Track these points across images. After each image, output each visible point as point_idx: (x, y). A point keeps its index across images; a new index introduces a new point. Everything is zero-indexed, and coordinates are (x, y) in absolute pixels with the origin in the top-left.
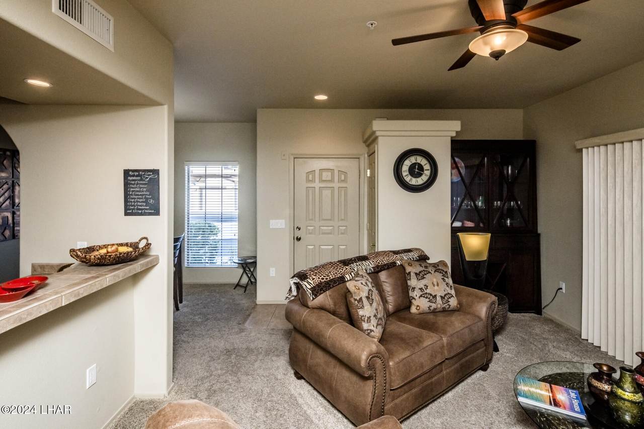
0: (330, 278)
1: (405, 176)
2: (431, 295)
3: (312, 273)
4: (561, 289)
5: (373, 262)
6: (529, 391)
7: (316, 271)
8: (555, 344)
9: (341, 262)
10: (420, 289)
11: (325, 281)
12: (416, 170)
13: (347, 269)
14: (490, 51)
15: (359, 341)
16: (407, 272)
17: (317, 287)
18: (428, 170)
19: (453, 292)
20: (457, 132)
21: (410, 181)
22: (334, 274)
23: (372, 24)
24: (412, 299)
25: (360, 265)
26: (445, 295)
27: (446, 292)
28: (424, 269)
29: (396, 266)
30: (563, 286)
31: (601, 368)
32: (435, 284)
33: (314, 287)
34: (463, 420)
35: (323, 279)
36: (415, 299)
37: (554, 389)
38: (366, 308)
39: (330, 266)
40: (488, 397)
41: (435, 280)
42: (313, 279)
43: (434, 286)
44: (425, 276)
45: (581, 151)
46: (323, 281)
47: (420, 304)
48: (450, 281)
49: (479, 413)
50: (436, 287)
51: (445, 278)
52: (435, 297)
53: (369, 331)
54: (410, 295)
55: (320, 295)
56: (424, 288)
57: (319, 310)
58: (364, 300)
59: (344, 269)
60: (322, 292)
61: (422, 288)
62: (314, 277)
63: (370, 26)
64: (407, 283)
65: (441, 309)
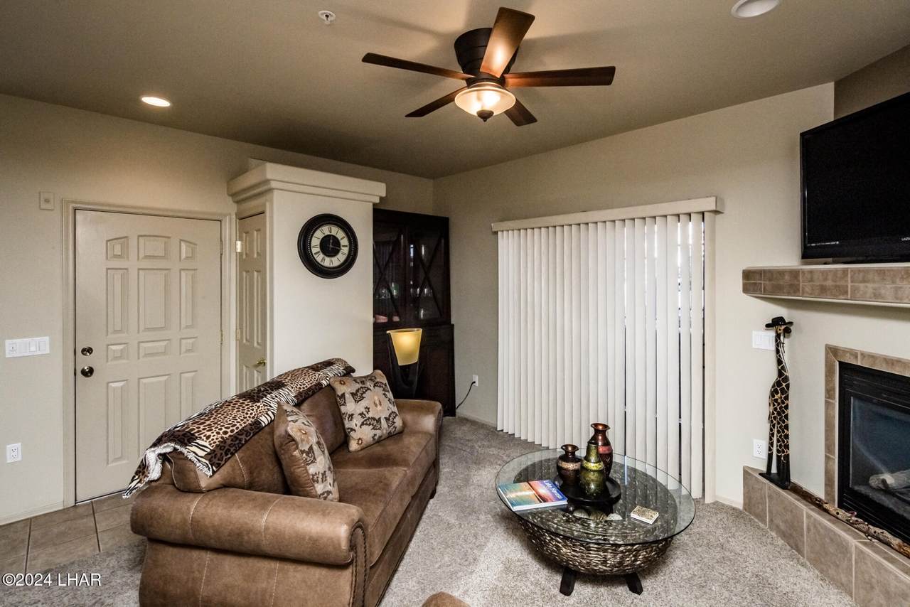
0: (237, 428)
1: (315, 254)
2: (374, 419)
3: (202, 427)
4: (474, 382)
5: (292, 388)
6: (517, 496)
7: (208, 423)
8: (479, 443)
9: (243, 396)
10: (360, 414)
11: (230, 436)
12: (330, 246)
13: (259, 407)
14: (479, 109)
15: (329, 513)
16: (340, 393)
17: (218, 450)
18: (346, 246)
19: (395, 409)
20: (381, 198)
21: (322, 261)
22: (242, 420)
23: (327, 16)
24: (349, 432)
25: (276, 397)
26: (390, 416)
27: (390, 411)
28: (360, 385)
29: (322, 388)
30: (476, 378)
31: (567, 448)
32: (377, 402)
33: (213, 451)
34: (437, 566)
35: (225, 433)
36: (355, 430)
37: (533, 486)
38: (318, 460)
39: (230, 408)
40: (449, 526)
41: (376, 398)
42: (208, 437)
43: (376, 406)
44: (364, 395)
45: (496, 233)
46: (227, 436)
47: (361, 435)
48: (390, 395)
49: (448, 550)
50: (379, 408)
51: (386, 393)
52: (379, 421)
53: (326, 495)
54: (347, 426)
55: (226, 462)
56: (365, 413)
57: (223, 490)
58: (315, 447)
59: (255, 408)
60: (229, 456)
61: (363, 413)
62: (208, 433)
63: (324, 17)
64: (339, 410)
65: (387, 435)
